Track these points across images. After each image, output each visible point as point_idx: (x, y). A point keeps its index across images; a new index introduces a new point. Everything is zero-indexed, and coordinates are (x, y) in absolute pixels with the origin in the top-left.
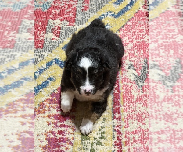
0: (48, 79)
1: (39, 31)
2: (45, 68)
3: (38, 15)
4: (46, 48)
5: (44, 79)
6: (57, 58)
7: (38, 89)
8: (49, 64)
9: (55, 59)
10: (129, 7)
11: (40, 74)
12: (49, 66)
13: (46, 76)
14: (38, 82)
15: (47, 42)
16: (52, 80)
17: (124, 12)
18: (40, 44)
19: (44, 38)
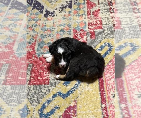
0: (55, 108)
1: (45, 72)
2: (51, 99)
3: (43, 60)
4: (51, 84)
5: (51, 108)
6: (60, 92)
7: (48, 116)
8: (54, 96)
9: (58, 92)
10: (109, 52)
11: (48, 104)
12: (54, 97)
13: (53, 106)
14: (47, 111)
15: (52, 79)
16: (58, 108)
17: (105, 55)
18: (46, 81)
19: (49, 77)
